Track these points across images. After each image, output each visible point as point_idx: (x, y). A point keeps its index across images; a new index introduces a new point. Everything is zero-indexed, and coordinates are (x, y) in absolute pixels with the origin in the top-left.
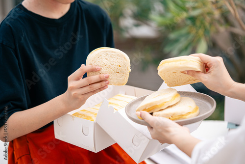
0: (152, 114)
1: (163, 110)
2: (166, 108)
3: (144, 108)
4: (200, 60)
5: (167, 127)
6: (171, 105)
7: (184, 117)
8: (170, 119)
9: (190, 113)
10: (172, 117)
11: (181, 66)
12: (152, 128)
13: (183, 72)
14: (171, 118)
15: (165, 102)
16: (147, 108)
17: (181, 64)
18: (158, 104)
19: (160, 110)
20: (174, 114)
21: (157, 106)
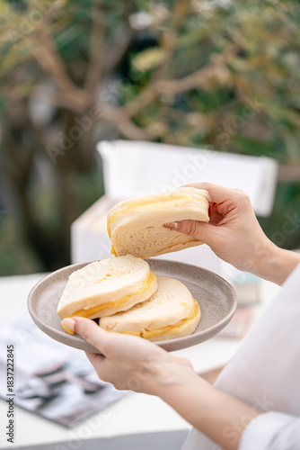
0: (97, 321)
1: (122, 312)
2: (131, 309)
3: (79, 307)
4: (208, 196)
5: (146, 361)
6: (141, 301)
7: (174, 330)
8: (141, 335)
9: (184, 320)
10: (147, 330)
11: (177, 209)
12: (102, 356)
13: (169, 227)
14: (145, 333)
15: (130, 296)
16: (86, 308)
17: (176, 206)
18: (113, 300)
19: (117, 313)
20: (151, 324)
21: (109, 303)
